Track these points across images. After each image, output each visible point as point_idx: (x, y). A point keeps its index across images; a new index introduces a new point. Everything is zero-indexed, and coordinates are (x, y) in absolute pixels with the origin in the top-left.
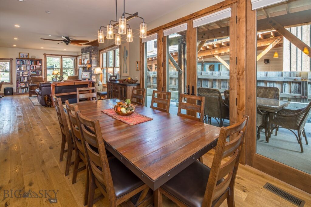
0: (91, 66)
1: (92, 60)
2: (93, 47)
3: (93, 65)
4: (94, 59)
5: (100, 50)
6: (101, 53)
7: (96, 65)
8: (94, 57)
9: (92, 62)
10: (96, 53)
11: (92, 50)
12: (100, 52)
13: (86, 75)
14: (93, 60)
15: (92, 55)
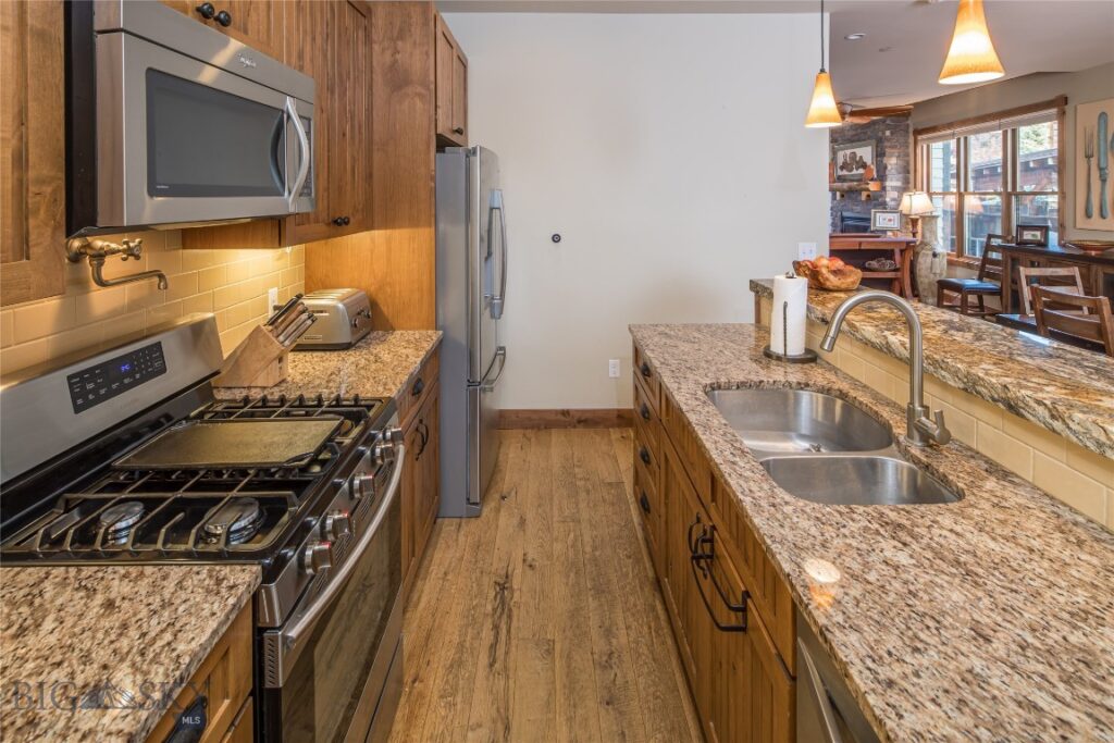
0: (884, 188)
1: (886, 168)
2: (888, 122)
3: (889, 184)
4: (892, 162)
5: (917, 132)
6: (923, 140)
7: (899, 184)
8: (891, 156)
9: (887, 172)
10: (902, 140)
11: (888, 133)
12: (919, 137)
13: (890, 220)
14: (889, 167)
15: (887, 150)
